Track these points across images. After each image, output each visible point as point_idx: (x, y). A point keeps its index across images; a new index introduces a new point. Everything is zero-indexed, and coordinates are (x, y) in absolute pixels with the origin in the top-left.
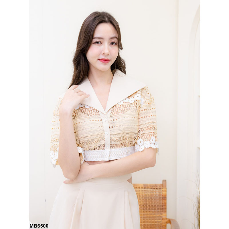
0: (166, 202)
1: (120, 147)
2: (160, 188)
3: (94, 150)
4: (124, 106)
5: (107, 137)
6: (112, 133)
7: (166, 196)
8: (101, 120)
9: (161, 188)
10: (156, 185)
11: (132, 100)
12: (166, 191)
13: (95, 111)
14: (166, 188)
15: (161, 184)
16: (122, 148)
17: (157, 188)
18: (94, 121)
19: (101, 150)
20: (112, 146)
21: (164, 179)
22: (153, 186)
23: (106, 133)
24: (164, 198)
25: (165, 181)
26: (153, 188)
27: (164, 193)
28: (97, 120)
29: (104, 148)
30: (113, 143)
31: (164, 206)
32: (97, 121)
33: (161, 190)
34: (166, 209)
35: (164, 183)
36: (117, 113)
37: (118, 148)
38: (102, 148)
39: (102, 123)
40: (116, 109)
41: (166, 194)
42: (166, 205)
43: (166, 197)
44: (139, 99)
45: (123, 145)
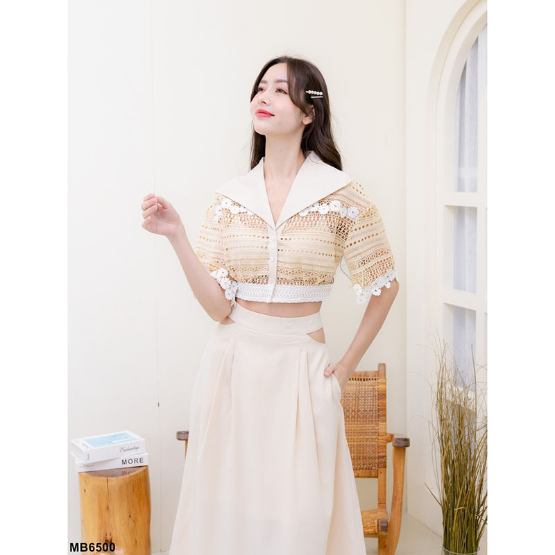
0: (386, 403)
1: (294, 284)
2: (374, 378)
3: (252, 284)
4: (308, 219)
5: (272, 265)
6: (281, 259)
7: (385, 391)
8: (268, 238)
9: (377, 378)
10: (366, 373)
11: (324, 209)
12: (385, 383)
13: (261, 222)
14: (385, 379)
15: (375, 372)
16: (297, 286)
17: (368, 378)
18: (256, 237)
19: (263, 285)
20: (279, 281)
21: (382, 362)
22: (360, 376)
23: (272, 259)
24: (382, 396)
25: (382, 366)
26: (361, 380)
27: (381, 386)
28: (261, 236)
29: (267, 283)
30: (281, 276)
31: (382, 410)
32: (261, 238)
33: (377, 381)
34: (385, 415)
35: (382, 368)
36: (293, 229)
37: (290, 286)
38: (265, 282)
39: (268, 243)
40: (294, 223)
41: (385, 389)
42: (385, 409)
43: (385, 395)
44: (336, 210)
45: (300, 281)
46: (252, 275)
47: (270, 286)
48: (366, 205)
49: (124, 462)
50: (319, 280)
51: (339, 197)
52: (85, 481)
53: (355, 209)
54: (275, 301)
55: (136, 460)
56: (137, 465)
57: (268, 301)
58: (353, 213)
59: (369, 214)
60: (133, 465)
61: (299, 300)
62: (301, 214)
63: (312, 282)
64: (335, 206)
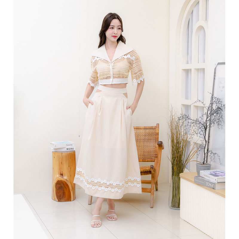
3: (106, 79)
5: (111, 73)
6: (114, 71)
7: (159, 133)
9: (156, 128)
14: (159, 128)
16: (119, 79)
17: (153, 128)
19: (109, 79)
20: (114, 77)
21: (158, 123)
22: (150, 128)
23: (111, 71)
27: (157, 131)
30: (114, 76)
32: (107, 66)
36: (117, 62)
37: (117, 79)
39: (109, 67)
44: (129, 57)
45: (119, 77)
46: (105, 76)
47: (111, 79)
48: (136, 56)
49: (67, 149)
50: (125, 77)
51: (130, 54)
52: (54, 154)
53: (134, 57)
54: (113, 83)
55: (71, 149)
56: (72, 150)
57: (111, 83)
58: (133, 58)
59: (137, 59)
60: (70, 150)
61: (120, 83)
62: (119, 58)
63: (123, 77)
64: (129, 56)
